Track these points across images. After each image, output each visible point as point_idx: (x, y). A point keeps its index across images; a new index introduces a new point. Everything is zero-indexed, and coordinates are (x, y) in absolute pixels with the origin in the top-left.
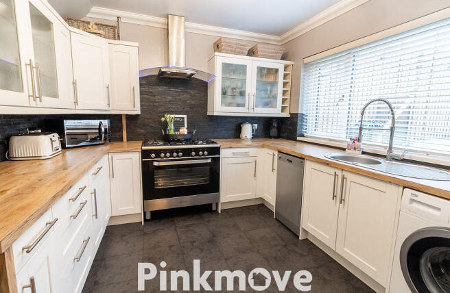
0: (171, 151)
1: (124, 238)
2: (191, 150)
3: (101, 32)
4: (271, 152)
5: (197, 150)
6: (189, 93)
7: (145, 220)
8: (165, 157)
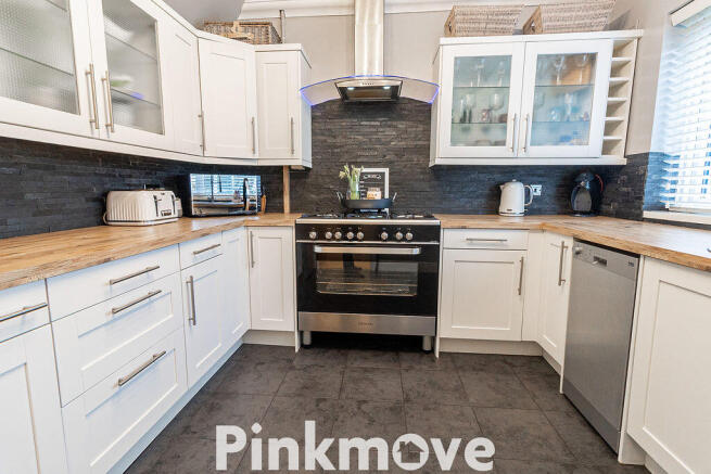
0: (345, 229)
1: (259, 367)
2: (380, 229)
3: (248, 35)
4: (558, 240)
5: (392, 230)
6: (395, 127)
7: (302, 346)
8: (333, 238)
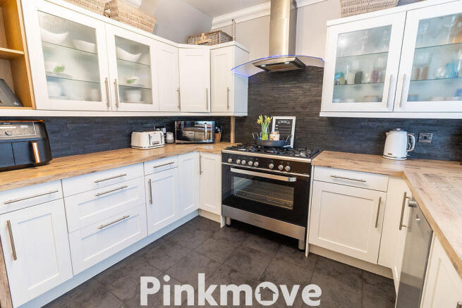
1: (196, 232)
2: (269, 161)
3: (209, 40)
5: (277, 162)
6: (302, 88)
7: (225, 225)
8: (241, 163)
